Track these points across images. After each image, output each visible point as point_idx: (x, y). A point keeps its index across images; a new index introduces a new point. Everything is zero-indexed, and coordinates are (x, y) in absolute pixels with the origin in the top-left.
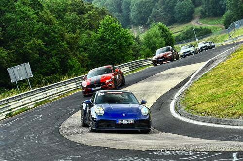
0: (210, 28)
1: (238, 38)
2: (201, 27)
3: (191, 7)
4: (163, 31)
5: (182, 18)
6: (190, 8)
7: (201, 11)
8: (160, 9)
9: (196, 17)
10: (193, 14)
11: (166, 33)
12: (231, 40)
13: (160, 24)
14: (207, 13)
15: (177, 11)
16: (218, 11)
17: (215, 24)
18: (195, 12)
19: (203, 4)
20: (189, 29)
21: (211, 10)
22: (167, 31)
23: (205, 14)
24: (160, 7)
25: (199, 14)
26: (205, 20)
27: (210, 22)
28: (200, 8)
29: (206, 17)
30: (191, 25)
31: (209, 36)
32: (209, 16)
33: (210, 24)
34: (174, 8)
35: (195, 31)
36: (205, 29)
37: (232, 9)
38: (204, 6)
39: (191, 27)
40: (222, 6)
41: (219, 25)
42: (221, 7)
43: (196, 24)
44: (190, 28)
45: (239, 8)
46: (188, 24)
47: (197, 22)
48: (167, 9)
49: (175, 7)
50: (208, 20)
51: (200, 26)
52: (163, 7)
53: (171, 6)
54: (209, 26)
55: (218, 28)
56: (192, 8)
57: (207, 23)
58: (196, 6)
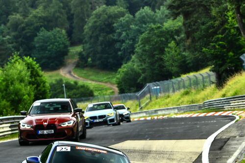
0: (91, 88)
1: (160, 113)
2: (76, 83)
3: (63, 43)
4: (32, 73)
5: (44, 61)
6: (62, 46)
7: (80, 54)
8: (8, 37)
9: (69, 64)
10: (66, 57)
11: (38, 78)
12: (144, 115)
13: (28, 59)
14: (90, 60)
15: (37, 45)
16: (111, 60)
17: (101, 82)
18: (69, 54)
19: (86, 42)
20: (54, 82)
21: (98, 56)
22: (39, 76)
23: (86, 61)
24: (8, 34)
25: (76, 59)
26: (85, 72)
27: (93, 77)
28: (79, 49)
29: (86, 66)
30: (58, 75)
31: (88, 100)
32: (92, 66)
33: (93, 80)
34: (33, 40)
35: (66, 87)
36: (83, 87)
37: (144, 61)
38: (88, 46)
39: (58, 78)
40: (120, 53)
41: (108, 86)
42: (117, 53)
43: (68, 76)
44: (56, 80)
45: (156, 61)
46: (54, 73)
47: (70, 72)
48: (20, 39)
49: (36, 39)
50: (90, 73)
51: (74, 79)
52: (13, 34)
53: (28, 35)
54: (91, 84)
55: (106, 90)
56: (66, 47)
57: (87, 77)
58: (73, 44)
